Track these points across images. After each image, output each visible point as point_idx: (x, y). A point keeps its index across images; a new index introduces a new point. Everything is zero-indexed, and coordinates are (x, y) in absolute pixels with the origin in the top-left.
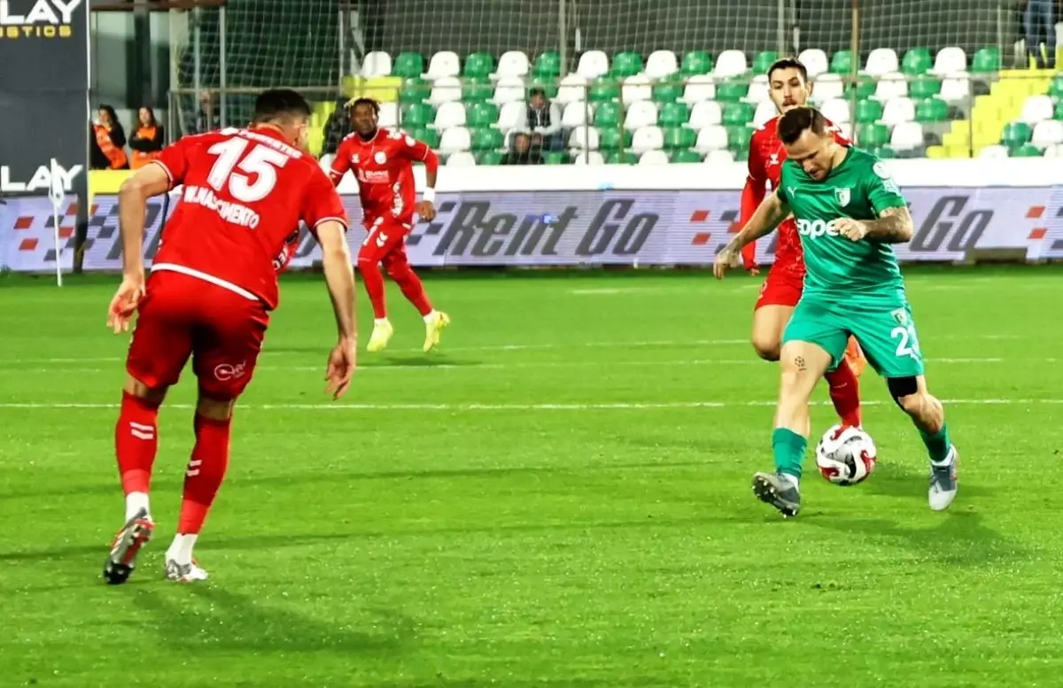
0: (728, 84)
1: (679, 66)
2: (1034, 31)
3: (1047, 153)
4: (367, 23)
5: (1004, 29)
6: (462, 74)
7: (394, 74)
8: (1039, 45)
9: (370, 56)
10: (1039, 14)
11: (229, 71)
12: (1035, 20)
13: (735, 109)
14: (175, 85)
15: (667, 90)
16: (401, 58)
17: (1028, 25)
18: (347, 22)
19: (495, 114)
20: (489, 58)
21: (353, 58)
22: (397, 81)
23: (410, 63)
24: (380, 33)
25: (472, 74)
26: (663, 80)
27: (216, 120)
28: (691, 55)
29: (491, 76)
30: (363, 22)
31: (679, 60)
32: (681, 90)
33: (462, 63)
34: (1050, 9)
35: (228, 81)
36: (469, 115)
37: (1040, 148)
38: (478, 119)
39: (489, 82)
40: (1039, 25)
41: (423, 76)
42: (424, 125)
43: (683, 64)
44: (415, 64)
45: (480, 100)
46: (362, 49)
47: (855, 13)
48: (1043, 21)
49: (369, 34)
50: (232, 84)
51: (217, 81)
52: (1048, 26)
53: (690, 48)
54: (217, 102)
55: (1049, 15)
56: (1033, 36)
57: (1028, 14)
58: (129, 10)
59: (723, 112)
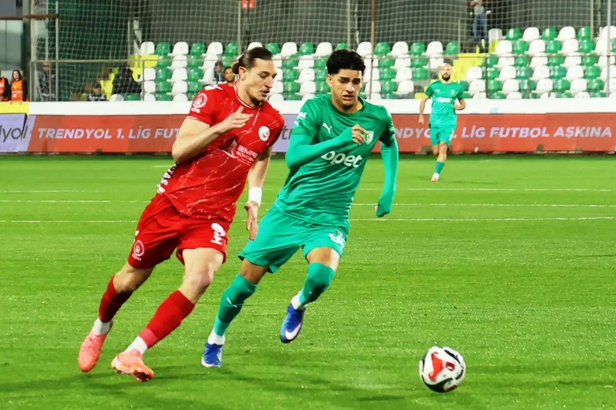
0: (320, 60)
1: (298, 50)
2: (478, 34)
3: (474, 97)
4: (143, 27)
5: (462, 33)
6: (189, 53)
7: (155, 53)
8: (481, 40)
9: (144, 43)
10: (481, 25)
11: (60, 51)
12: (478, 28)
13: (322, 73)
14: (34, 58)
15: (288, 63)
16: (159, 45)
17: (475, 31)
18: (132, 26)
19: (201, 75)
20: (203, 46)
21: (135, 45)
22: (156, 57)
23: (164, 47)
24: (149, 31)
25: (194, 54)
26: (287, 58)
27: (53, 76)
28: (303, 45)
29: (203, 55)
30: (140, 26)
31: (298, 47)
32: (296, 63)
33: (190, 48)
34: (486, 22)
35: (60, 56)
36: (189, 75)
37: (472, 95)
38: (193, 77)
39: (202, 58)
40: (480, 31)
41: (169, 55)
42: (166, 80)
43: (300, 49)
44: (166, 48)
45: (194, 67)
46: (140, 40)
47: (373, 23)
48: (482, 28)
49: (144, 32)
50: (61, 58)
51: (54, 56)
52: (485, 31)
53: (304, 41)
54: (54, 67)
55: (485, 25)
56: (477, 37)
57: (475, 25)
58: (21, 19)
59: (316, 74)
